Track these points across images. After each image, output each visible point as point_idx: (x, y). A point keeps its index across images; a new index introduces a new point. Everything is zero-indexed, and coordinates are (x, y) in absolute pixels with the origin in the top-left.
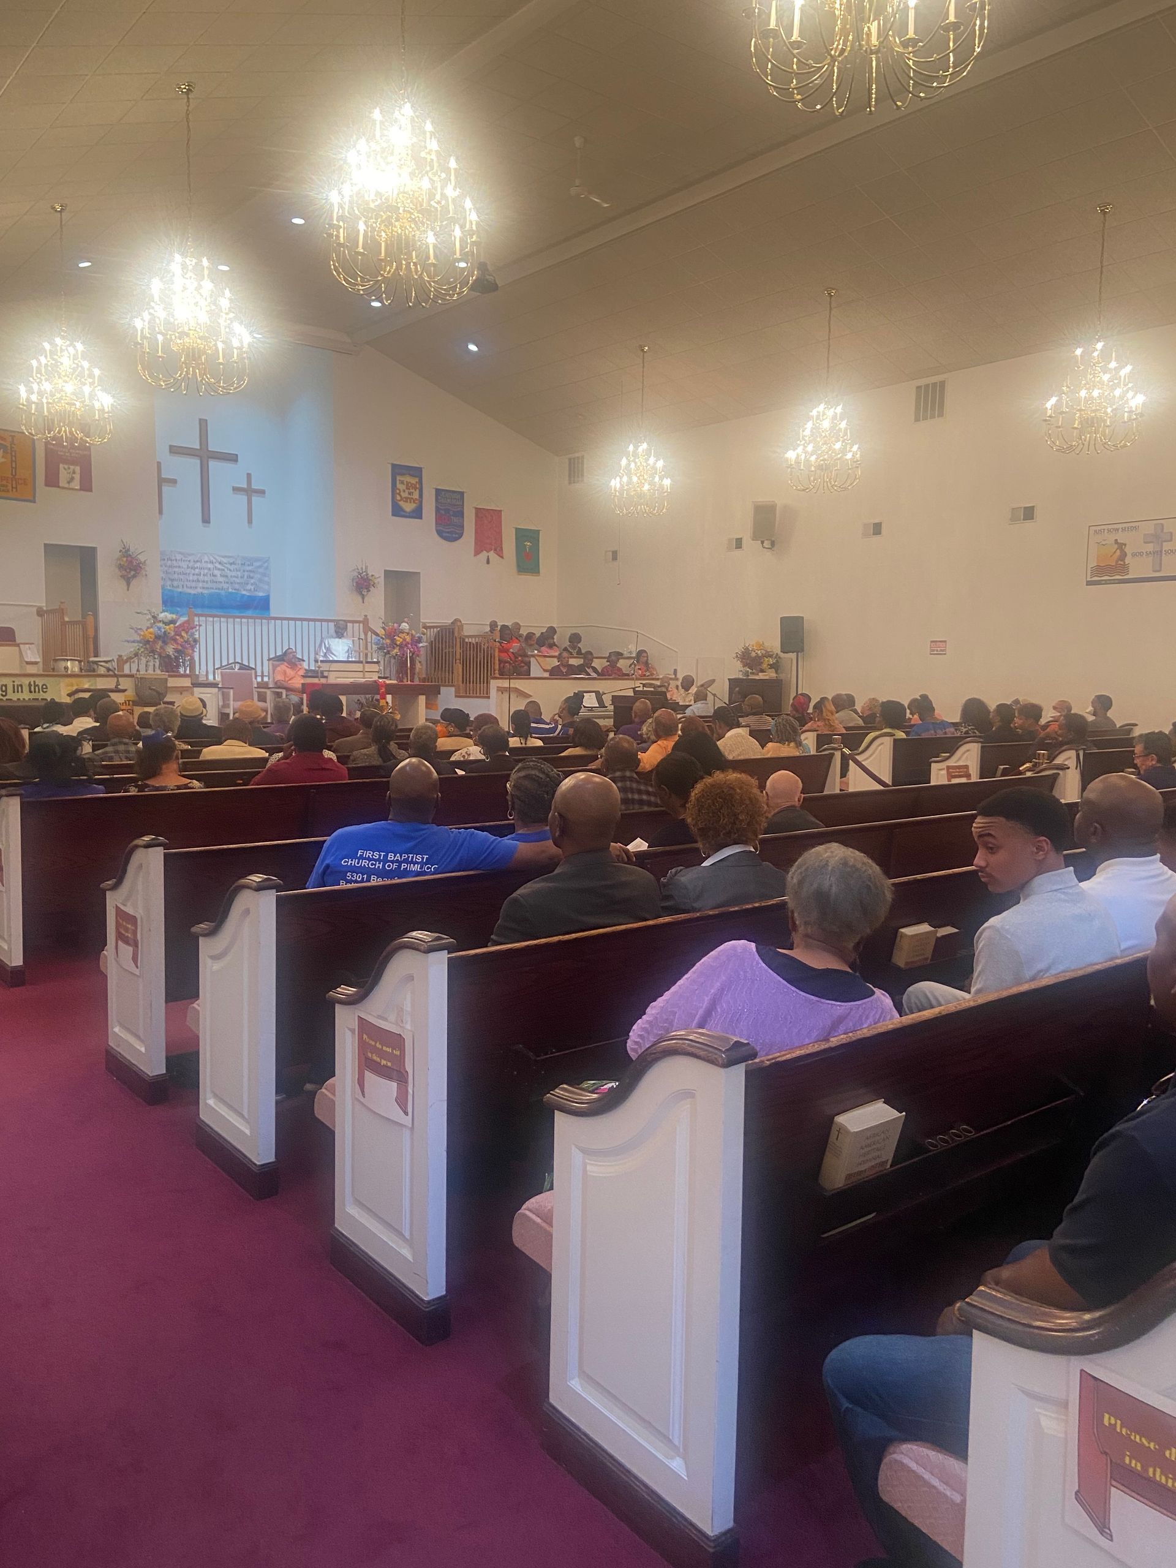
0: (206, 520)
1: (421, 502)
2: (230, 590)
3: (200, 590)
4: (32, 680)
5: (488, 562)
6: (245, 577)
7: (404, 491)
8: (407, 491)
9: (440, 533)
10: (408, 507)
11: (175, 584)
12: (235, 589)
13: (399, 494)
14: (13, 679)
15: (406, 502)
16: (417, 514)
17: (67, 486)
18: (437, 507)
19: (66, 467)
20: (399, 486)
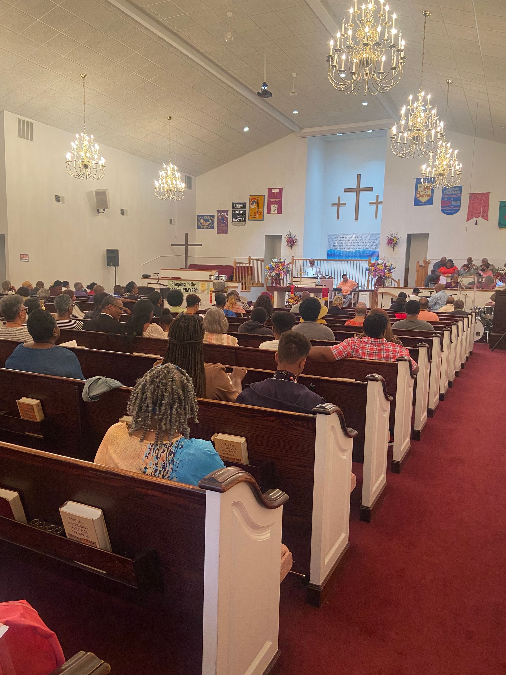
0: (356, 219)
1: (432, 197)
2: (365, 249)
3: (351, 250)
4: (192, 282)
5: (476, 224)
6: (372, 242)
7: (422, 192)
8: (424, 191)
9: (443, 211)
10: (424, 200)
11: (341, 247)
12: (367, 248)
13: (419, 194)
14: (187, 281)
15: (423, 197)
16: (430, 202)
17: (273, 213)
18: (442, 197)
19: (274, 206)
20: (419, 189)
